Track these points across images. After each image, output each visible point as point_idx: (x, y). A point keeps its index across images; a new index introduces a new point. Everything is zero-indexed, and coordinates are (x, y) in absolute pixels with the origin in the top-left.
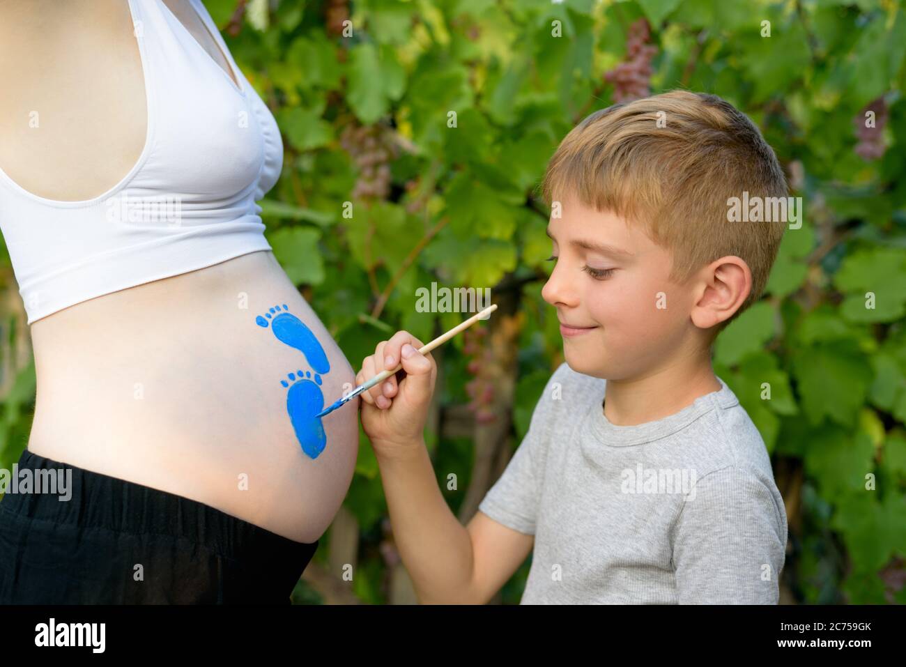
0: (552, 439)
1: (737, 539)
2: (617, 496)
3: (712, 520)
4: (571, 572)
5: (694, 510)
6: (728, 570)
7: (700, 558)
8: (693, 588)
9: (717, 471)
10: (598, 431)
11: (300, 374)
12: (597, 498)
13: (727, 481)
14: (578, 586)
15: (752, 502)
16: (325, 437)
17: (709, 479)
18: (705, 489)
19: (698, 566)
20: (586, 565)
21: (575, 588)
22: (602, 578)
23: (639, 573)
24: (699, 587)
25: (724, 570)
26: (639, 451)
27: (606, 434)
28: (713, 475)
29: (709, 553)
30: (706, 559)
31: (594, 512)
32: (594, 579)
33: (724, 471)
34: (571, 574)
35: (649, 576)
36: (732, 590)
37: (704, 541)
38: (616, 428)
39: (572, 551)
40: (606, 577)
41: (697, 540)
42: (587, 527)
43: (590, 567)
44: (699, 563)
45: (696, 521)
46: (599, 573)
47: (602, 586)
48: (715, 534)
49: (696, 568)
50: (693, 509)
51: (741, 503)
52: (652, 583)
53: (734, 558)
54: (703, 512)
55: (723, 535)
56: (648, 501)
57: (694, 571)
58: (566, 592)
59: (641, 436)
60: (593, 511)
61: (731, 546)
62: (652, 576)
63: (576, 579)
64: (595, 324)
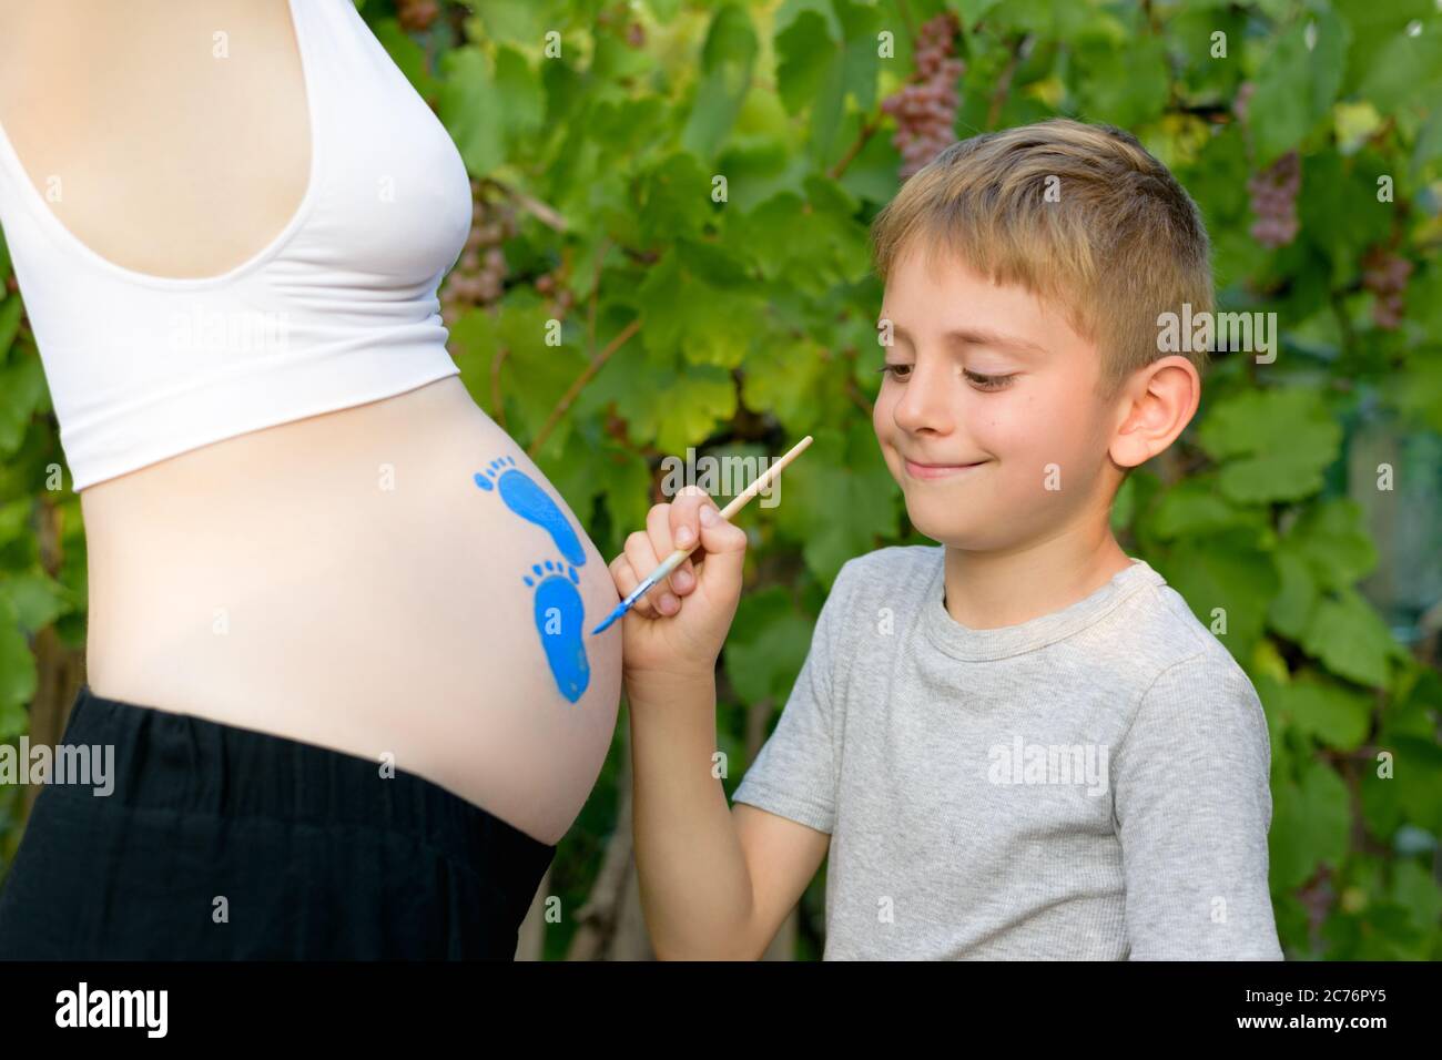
0: (856, 673)
1: (1218, 762)
2: (1007, 731)
3: (1181, 735)
4: (940, 860)
5: (1153, 722)
6: (1208, 809)
7: (1162, 797)
8: (1150, 847)
9: (1182, 662)
10: (948, 645)
11: (549, 566)
12: (969, 742)
13: (1198, 675)
14: (956, 880)
15: (1233, 709)
16: (588, 669)
17: (1173, 674)
18: (1169, 689)
19: (1158, 810)
20: (971, 843)
21: (951, 885)
22: (1002, 859)
23: (1060, 846)
24: (1159, 843)
25: (1202, 810)
26: (1039, 659)
27: (966, 646)
28: (1178, 667)
29: (1176, 786)
30: (1170, 797)
31: (969, 764)
32: (986, 862)
33: (1194, 661)
34: (941, 865)
35: (1075, 849)
36: (1216, 839)
37: (1168, 768)
38: (985, 633)
39: (939, 827)
40: (1008, 857)
41: (1158, 767)
42: (962, 787)
43: (978, 844)
44: (1160, 804)
45: (1156, 738)
46: (996, 851)
47: (997, 873)
48: (1187, 755)
49: (1156, 813)
50: (1150, 720)
51: (1219, 708)
52: (1078, 859)
53: (1215, 791)
54: (1167, 724)
55: (1198, 756)
56: (1073, 724)
57: (1152, 819)
58: (932, 896)
59: (1034, 639)
60: (966, 762)
61: (1210, 773)
62: (1079, 848)
63: (954, 868)
64: (986, 456)
